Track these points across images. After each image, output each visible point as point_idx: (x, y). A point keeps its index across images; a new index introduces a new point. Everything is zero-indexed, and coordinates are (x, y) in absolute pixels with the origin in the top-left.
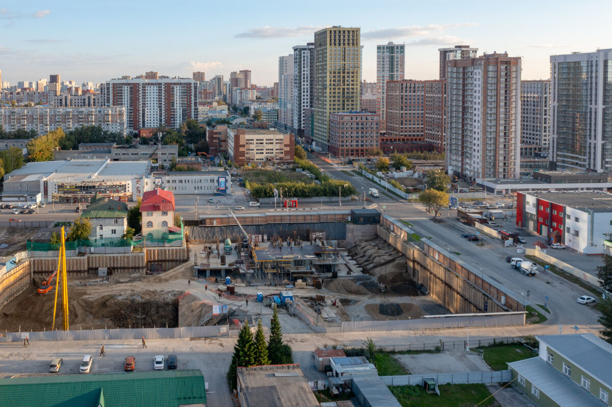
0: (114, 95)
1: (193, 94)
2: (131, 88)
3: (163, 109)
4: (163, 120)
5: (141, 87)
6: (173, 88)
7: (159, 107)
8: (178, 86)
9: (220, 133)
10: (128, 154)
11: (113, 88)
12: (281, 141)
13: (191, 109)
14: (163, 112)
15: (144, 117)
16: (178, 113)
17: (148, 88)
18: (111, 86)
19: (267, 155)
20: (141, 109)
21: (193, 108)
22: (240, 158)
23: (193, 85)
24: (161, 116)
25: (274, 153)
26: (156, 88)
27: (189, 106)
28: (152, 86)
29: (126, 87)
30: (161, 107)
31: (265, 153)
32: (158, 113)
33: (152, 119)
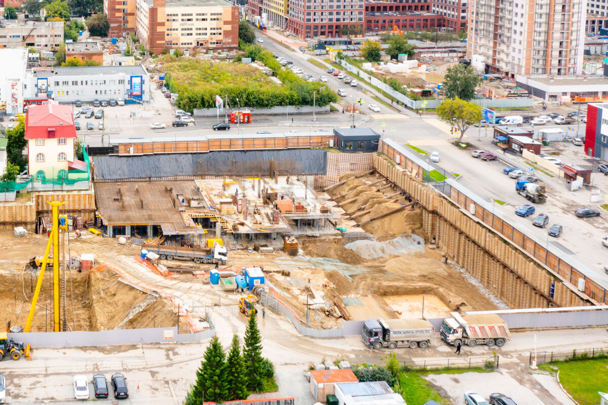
12: (219, 17)
19: (199, 37)
22: (158, 42)
25: (209, 34)
31: (194, 34)
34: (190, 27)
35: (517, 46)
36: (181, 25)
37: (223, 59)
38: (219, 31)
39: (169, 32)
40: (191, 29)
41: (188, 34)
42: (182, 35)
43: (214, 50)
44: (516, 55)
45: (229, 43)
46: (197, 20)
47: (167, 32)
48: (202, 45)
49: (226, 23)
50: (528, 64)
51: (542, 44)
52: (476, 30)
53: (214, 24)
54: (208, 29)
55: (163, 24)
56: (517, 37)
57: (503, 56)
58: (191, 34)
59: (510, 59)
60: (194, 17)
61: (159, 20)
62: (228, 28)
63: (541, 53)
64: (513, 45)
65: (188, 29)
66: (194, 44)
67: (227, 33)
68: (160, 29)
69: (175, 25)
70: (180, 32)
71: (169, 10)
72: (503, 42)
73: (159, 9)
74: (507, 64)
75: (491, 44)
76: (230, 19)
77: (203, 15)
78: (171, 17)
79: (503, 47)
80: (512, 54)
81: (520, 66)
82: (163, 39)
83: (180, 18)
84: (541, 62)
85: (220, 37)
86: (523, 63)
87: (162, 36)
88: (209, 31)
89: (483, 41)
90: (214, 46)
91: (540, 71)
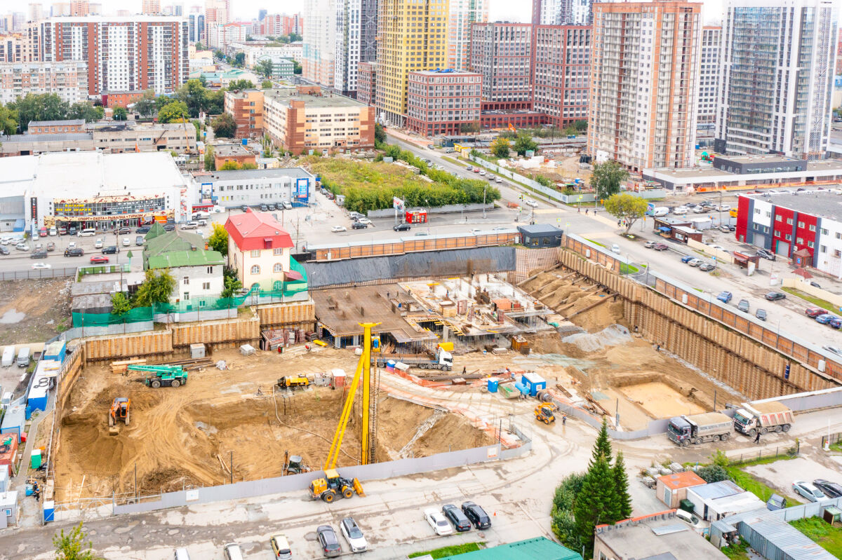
0: (58, 42)
1: (181, 38)
2: (85, 31)
3: (135, 61)
4: (136, 78)
5: (100, 28)
6: (150, 30)
7: (129, 58)
8: (158, 27)
9: (252, 104)
10: (120, 140)
11: (57, 29)
12: (356, 117)
13: (177, 62)
14: (135, 66)
15: (105, 74)
16: (159, 68)
17: (111, 29)
18: (53, 27)
19: (337, 137)
20: (101, 62)
21: (181, 59)
22: (297, 143)
23: (181, 26)
24: (132, 72)
25: (346, 134)
26: (124, 29)
27: (176, 57)
28: (118, 27)
29: (76, 28)
30: (133, 58)
31: (332, 134)
32: (128, 68)
33: (118, 77)
34: (328, 127)
35: (640, 142)
36: (320, 125)
37: (362, 158)
38: (357, 131)
39: (308, 133)
40: (330, 130)
41: (327, 135)
42: (321, 135)
43: (352, 149)
44: (640, 150)
45: (366, 143)
46: (336, 120)
47: (306, 133)
48: (340, 144)
49: (363, 123)
50: (650, 159)
51: (662, 140)
52: (598, 128)
53: (352, 124)
54: (346, 129)
55: (302, 125)
56: (640, 134)
57: (623, 151)
58: (330, 135)
59: (633, 154)
60: (333, 118)
61: (298, 122)
62: (365, 128)
63: (662, 148)
64: (636, 141)
65: (327, 130)
66: (333, 144)
67: (364, 133)
68: (299, 130)
69: (314, 126)
70: (319, 132)
71: (308, 111)
72: (626, 138)
73: (299, 111)
74: (630, 159)
75: (613, 140)
76: (367, 119)
77: (341, 115)
78: (311, 119)
79: (624, 143)
80: (635, 149)
81: (643, 160)
82: (303, 140)
83: (319, 118)
84: (661, 156)
85: (358, 137)
86: (646, 157)
87: (301, 136)
88: (346, 132)
89: (604, 138)
90: (352, 145)
91: (661, 164)
